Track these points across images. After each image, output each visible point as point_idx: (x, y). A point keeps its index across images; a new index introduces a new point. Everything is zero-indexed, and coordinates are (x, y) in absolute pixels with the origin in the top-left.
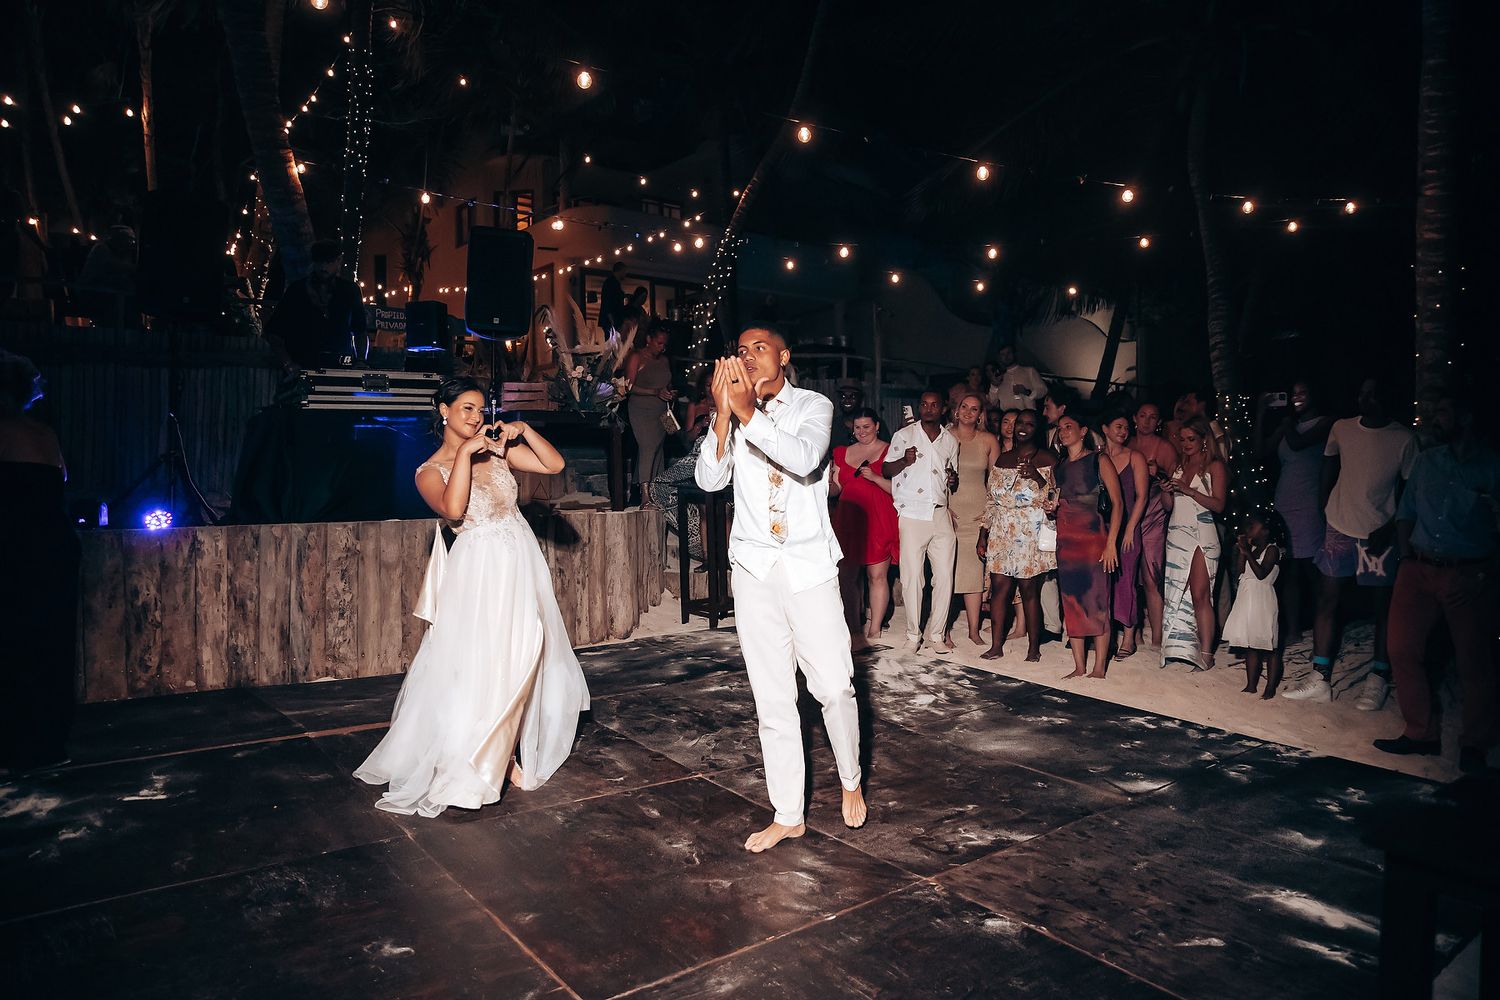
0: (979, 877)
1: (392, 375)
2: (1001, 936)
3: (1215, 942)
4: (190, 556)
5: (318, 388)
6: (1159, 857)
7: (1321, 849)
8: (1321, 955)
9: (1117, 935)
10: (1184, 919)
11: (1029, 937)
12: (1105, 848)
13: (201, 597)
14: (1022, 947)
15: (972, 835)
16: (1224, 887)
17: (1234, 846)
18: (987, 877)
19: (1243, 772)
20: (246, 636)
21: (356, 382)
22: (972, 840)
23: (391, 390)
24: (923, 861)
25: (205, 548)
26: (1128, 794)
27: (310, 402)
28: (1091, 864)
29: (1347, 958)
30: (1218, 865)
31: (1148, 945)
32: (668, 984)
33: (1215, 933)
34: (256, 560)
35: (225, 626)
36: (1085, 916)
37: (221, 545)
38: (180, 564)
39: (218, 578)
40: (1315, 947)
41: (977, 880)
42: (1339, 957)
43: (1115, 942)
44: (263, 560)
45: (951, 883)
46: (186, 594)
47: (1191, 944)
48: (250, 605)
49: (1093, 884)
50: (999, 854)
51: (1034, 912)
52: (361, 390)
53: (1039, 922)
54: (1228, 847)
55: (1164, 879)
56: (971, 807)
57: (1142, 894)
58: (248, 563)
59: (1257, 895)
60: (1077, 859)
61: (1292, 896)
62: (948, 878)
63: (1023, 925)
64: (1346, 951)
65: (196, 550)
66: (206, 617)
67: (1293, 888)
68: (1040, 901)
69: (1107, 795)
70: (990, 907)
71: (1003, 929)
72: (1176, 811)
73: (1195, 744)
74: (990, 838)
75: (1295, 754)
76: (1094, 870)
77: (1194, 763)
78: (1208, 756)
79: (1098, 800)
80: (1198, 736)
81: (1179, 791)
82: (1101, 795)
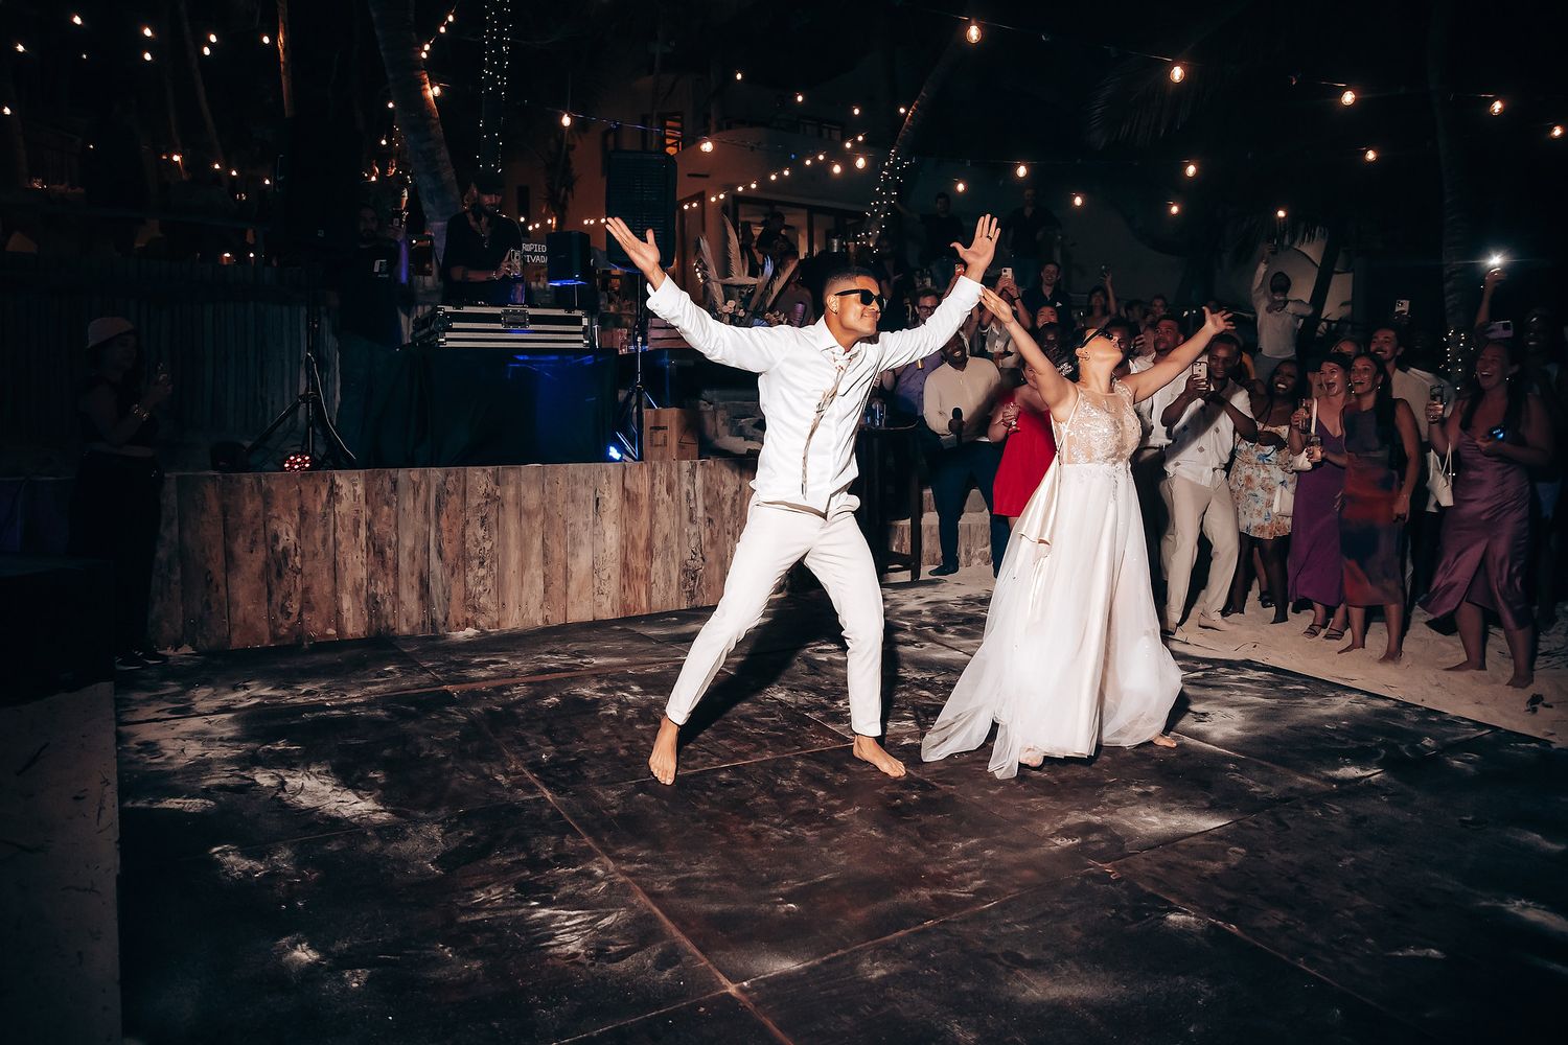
0: (1159, 865)
1: (531, 312)
2: (1184, 931)
3: (1434, 953)
4: (329, 501)
5: (455, 325)
6: (1368, 854)
7: (1563, 853)
9: (1319, 939)
10: (1398, 926)
11: (1216, 935)
12: (1307, 841)
13: (340, 544)
14: (1208, 946)
15: (1154, 819)
16: (1445, 892)
17: (1458, 846)
18: (1170, 867)
19: (1469, 762)
20: (386, 584)
21: (494, 318)
22: (1154, 824)
23: (532, 327)
25: (343, 492)
26: (1334, 780)
27: (447, 340)
28: (1289, 857)
30: (1439, 866)
31: (1354, 952)
32: (817, 966)
33: (1434, 944)
34: (395, 505)
35: (363, 574)
36: (1281, 916)
37: (360, 490)
38: (319, 508)
39: (357, 524)
41: (1158, 869)
43: (1316, 946)
44: (401, 507)
45: (1128, 871)
46: (325, 541)
47: (1406, 954)
48: (389, 552)
49: (1291, 880)
50: (1183, 841)
51: (1223, 908)
52: (500, 326)
53: (1228, 921)
54: (1451, 846)
55: (1375, 878)
56: (1153, 788)
57: (1348, 894)
58: (386, 508)
59: (1484, 903)
62: (1127, 866)
63: (1210, 922)
65: (334, 494)
66: (345, 564)
67: (1528, 898)
68: (1231, 896)
69: (1309, 781)
70: (1172, 900)
71: (1186, 924)
72: (1388, 802)
73: (1411, 728)
74: (1174, 823)
75: (1533, 745)
76: (1292, 864)
77: (1413, 749)
78: (1427, 742)
79: (1298, 786)
80: (1415, 719)
81: (1392, 780)
82: (1302, 780)
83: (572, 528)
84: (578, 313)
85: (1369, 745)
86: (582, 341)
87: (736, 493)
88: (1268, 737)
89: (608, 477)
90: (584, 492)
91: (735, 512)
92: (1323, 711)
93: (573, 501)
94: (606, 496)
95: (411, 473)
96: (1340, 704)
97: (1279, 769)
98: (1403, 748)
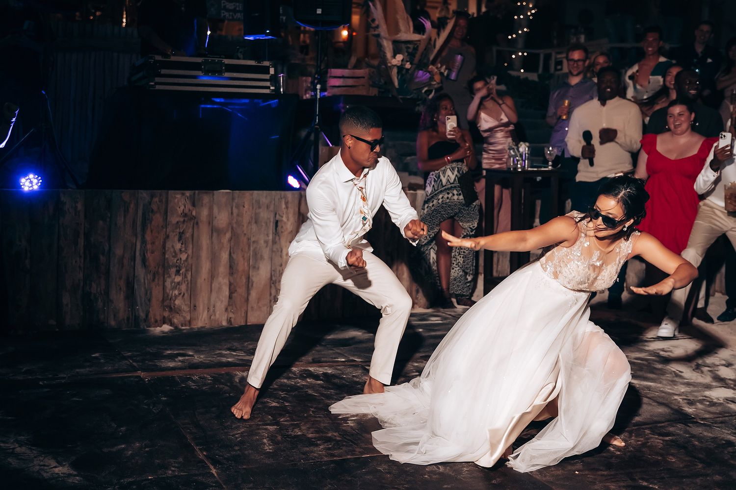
1: (227, 61)
4: (54, 215)
5: (163, 71)
13: (63, 250)
20: (98, 285)
21: (196, 67)
23: (227, 75)
25: (66, 208)
27: (156, 83)
34: (108, 220)
35: (81, 276)
37: (80, 206)
38: (46, 220)
39: (76, 234)
44: (113, 221)
46: (50, 247)
48: (102, 259)
52: (200, 73)
58: (101, 222)
65: (59, 209)
66: (66, 267)
83: (255, 245)
84: (266, 63)
86: (268, 88)
89: (287, 203)
90: (265, 215)
93: (256, 222)
94: (284, 219)
95: (123, 194)
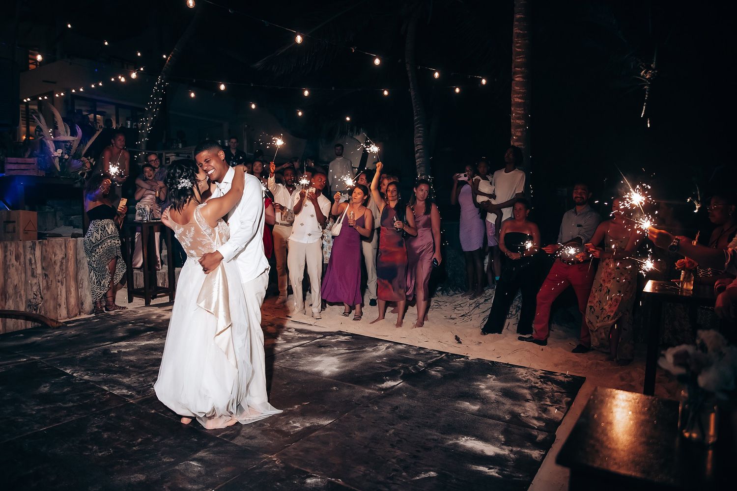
0: (301, 451)
2: (315, 488)
3: (432, 474)
6: (400, 426)
7: (479, 410)
8: (484, 472)
9: (381, 478)
10: (415, 463)
11: (332, 487)
12: (372, 424)
15: (297, 425)
16: (433, 439)
17: (438, 414)
18: (307, 451)
19: (438, 371)
22: (298, 427)
24: (269, 445)
26: (382, 389)
28: (364, 434)
29: (497, 473)
30: (430, 427)
31: (399, 482)
33: (432, 469)
36: (362, 469)
40: (481, 468)
41: (301, 453)
42: (493, 472)
43: (379, 483)
45: (285, 457)
47: (420, 477)
49: (366, 447)
50: (313, 434)
53: (337, 478)
54: (434, 415)
55: (404, 439)
56: (296, 406)
57: (393, 450)
59: (451, 442)
60: (356, 433)
61: (467, 440)
62: (284, 454)
63: (328, 480)
64: (496, 469)
67: (468, 435)
69: (371, 391)
70: (309, 471)
71: (316, 483)
72: (407, 397)
73: (413, 357)
74: (308, 425)
75: (462, 359)
76: (366, 438)
77: (415, 368)
78: (421, 364)
79: (367, 395)
80: (414, 353)
81: (407, 385)
82: (368, 391)
85: (396, 368)
87: (63, 258)
88: (351, 370)
91: (63, 270)
92: (375, 354)
96: (382, 349)
97: (357, 387)
98: (411, 368)
